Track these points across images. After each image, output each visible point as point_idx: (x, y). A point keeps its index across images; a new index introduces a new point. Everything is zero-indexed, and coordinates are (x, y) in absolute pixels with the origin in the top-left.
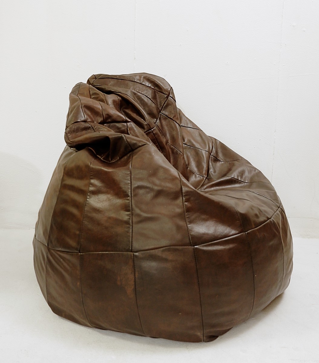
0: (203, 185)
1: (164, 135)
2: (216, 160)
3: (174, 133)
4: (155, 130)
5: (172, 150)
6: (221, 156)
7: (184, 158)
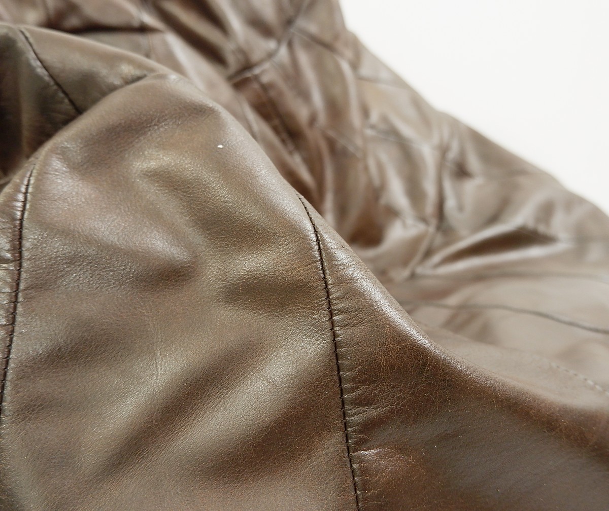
0: (428, 253)
1: (305, 95)
2: (462, 172)
3: (337, 90)
4: (267, 73)
5: (332, 144)
6: (474, 163)
7: (366, 168)
